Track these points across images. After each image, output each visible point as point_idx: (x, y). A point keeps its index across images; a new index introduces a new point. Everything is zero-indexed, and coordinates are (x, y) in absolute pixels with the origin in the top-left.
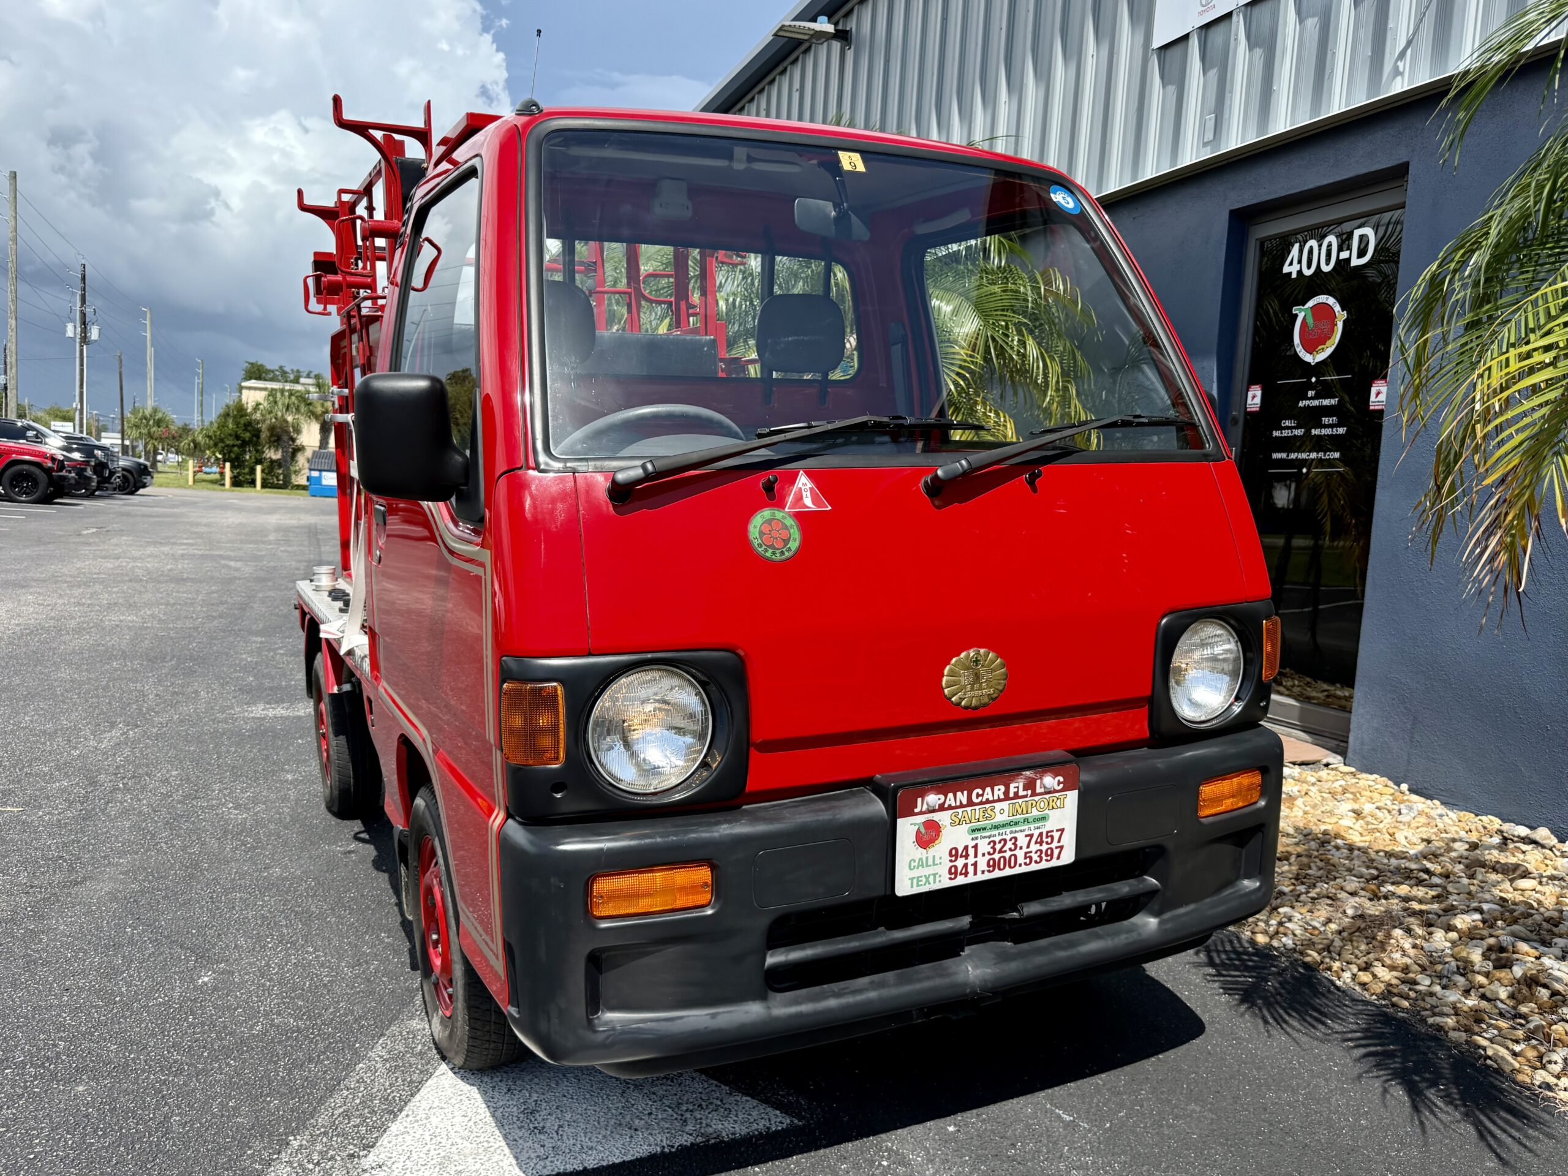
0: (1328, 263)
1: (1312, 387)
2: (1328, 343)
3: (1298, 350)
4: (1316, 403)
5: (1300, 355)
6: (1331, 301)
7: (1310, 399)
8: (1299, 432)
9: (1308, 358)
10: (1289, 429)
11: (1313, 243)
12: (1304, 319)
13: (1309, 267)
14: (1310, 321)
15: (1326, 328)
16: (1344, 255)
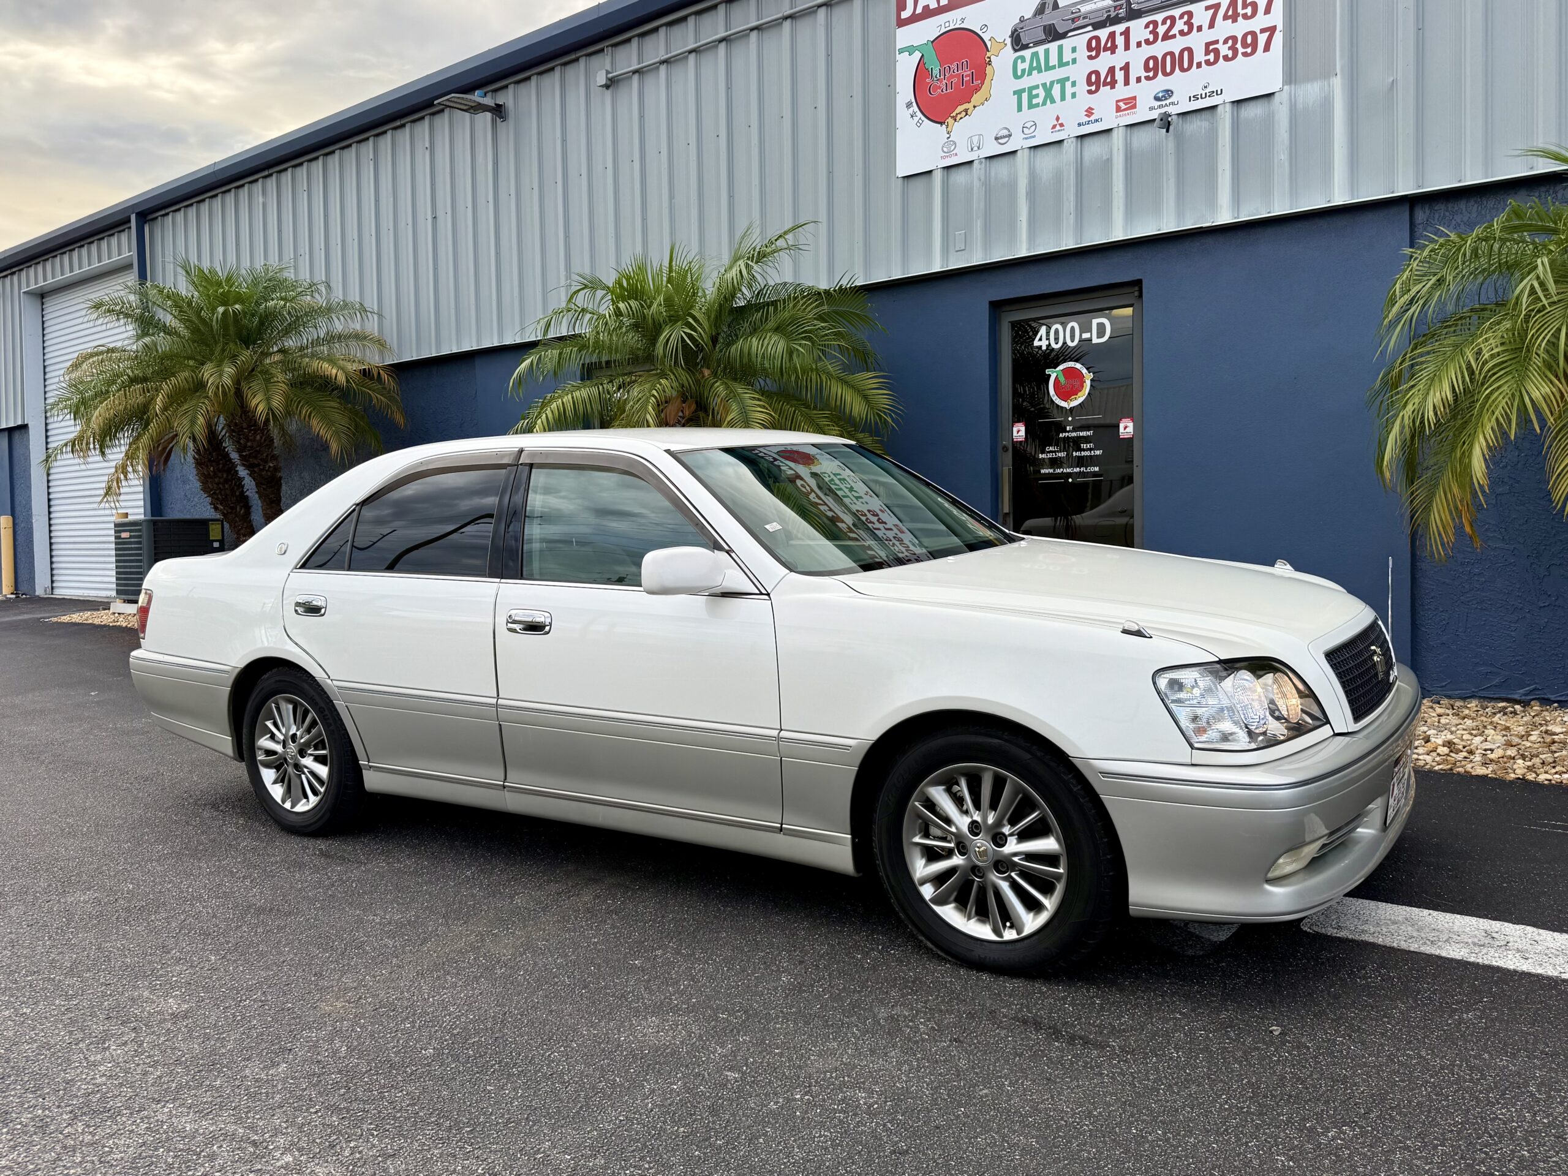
0: (1072, 339)
1: (1070, 424)
2: (1080, 394)
3: (1054, 399)
4: (1074, 434)
5: (1057, 402)
6: (1078, 366)
7: (1068, 432)
8: (1062, 454)
9: (1063, 404)
10: (1052, 452)
11: (1059, 326)
12: (1057, 378)
13: (1057, 340)
14: (1062, 379)
15: (1077, 383)
16: (1086, 336)
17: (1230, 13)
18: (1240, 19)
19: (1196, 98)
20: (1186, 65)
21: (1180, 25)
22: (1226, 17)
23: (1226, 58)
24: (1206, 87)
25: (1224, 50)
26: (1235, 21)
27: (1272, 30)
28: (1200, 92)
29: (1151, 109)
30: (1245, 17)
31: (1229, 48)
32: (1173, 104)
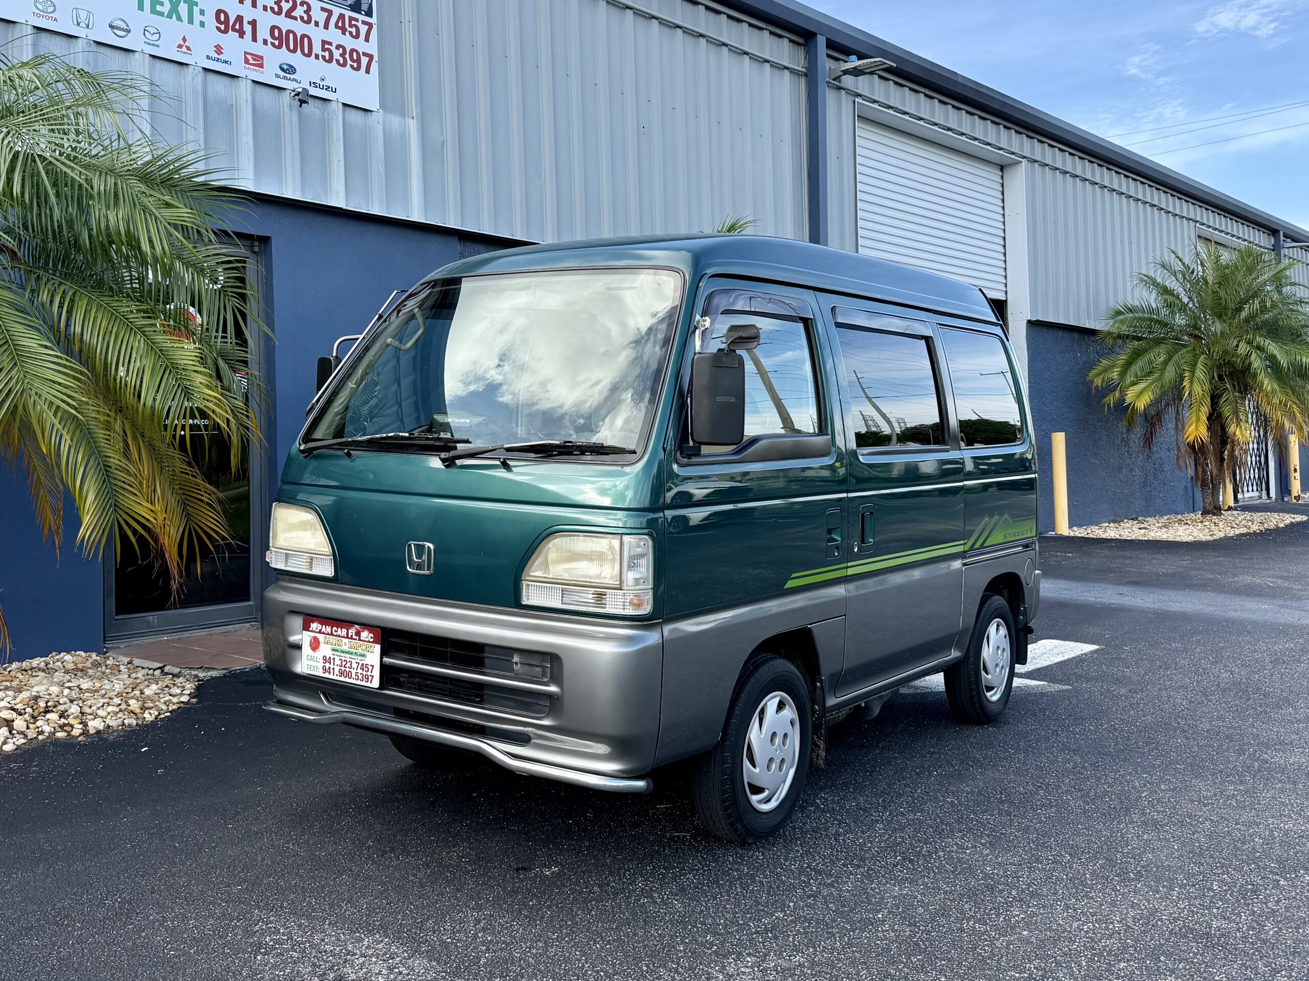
17: (340, 24)
18: (347, 33)
19: (315, 85)
20: (306, 52)
21: (300, 11)
22: (337, 26)
23: (338, 61)
24: (323, 80)
25: (337, 54)
26: (344, 33)
27: (371, 57)
28: (319, 82)
29: (277, 76)
30: (351, 33)
31: (341, 55)
32: (296, 81)
